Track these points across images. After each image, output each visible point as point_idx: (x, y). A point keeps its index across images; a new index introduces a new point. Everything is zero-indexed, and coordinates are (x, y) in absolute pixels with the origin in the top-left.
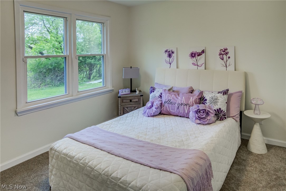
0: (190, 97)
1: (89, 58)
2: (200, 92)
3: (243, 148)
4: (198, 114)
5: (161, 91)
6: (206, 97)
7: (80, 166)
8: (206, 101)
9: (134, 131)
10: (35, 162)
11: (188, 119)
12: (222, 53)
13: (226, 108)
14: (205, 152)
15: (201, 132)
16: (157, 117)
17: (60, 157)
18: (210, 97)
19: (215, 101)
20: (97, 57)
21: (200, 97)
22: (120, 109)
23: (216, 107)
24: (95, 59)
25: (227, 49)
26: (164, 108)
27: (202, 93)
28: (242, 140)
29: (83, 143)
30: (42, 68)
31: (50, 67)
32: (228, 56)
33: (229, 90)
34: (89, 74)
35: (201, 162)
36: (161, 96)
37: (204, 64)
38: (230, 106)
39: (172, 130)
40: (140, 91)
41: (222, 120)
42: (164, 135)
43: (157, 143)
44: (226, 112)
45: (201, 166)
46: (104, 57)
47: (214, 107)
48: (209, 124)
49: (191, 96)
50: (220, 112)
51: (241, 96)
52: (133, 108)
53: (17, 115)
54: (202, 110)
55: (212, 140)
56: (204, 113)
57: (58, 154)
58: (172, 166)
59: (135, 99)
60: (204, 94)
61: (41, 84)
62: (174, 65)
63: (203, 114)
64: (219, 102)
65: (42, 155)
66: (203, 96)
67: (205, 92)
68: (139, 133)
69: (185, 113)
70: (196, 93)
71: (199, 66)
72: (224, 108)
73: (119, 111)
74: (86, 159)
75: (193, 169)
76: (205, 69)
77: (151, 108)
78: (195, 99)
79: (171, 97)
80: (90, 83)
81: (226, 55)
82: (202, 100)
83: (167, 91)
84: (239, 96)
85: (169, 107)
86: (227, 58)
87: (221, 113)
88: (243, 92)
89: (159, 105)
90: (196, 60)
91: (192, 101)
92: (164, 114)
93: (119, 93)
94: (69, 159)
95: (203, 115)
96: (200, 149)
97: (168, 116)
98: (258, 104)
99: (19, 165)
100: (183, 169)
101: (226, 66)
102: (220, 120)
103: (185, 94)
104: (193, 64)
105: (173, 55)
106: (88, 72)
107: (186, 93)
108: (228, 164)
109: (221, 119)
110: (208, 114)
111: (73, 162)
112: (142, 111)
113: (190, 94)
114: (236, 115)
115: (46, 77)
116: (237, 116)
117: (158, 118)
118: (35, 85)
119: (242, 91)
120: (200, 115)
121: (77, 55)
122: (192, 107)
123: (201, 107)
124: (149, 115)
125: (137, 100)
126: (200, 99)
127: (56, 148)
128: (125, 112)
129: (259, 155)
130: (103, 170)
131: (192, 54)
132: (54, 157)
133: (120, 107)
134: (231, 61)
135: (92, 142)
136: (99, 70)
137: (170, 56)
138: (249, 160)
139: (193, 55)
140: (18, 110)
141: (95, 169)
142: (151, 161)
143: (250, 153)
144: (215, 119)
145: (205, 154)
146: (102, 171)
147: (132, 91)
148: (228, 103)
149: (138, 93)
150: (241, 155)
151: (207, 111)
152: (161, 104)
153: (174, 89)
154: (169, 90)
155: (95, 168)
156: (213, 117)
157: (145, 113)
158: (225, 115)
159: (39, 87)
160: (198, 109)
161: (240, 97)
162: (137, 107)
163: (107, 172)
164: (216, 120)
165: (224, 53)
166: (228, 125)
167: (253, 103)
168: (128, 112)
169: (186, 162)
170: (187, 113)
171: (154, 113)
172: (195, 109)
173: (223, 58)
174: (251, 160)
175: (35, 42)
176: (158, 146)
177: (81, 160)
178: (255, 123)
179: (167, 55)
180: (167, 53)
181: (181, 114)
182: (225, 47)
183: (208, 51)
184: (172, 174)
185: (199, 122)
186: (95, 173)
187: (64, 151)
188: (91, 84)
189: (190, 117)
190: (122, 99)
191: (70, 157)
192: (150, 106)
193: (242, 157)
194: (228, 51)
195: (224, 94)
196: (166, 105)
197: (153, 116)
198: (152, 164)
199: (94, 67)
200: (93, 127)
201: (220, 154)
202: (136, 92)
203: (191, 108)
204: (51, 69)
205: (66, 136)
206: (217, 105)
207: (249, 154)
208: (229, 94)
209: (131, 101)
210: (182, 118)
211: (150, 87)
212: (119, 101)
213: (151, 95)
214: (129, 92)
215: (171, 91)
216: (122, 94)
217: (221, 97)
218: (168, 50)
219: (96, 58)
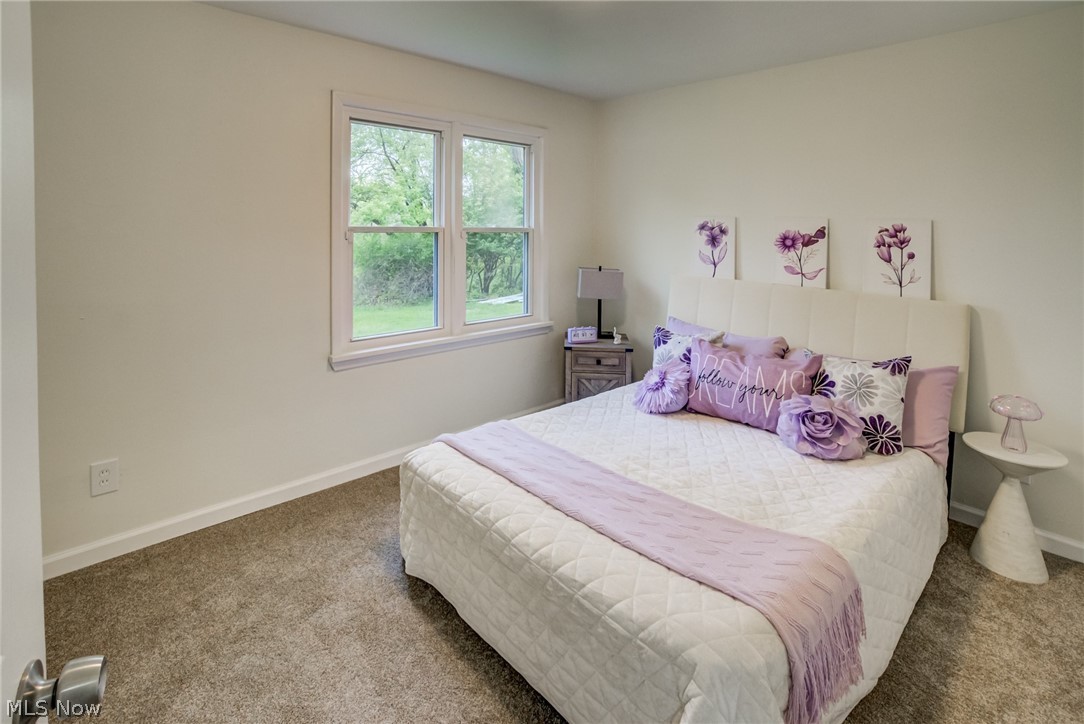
0: (779, 369)
1: (486, 239)
2: (812, 356)
3: (956, 550)
4: (807, 422)
5: (688, 342)
6: (832, 374)
7: (475, 526)
8: (833, 386)
9: (612, 449)
10: (369, 489)
11: (772, 435)
12: (888, 240)
13: (901, 417)
14: (840, 551)
15: (818, 483)
16: (675, 416)
17: (425, 490)
18: (846, 377)
19: (864, 389)
20: (503, 235)
21: (812, 372)
22: (568, 382)
23: (868, 411)
24: (501, 240)
25: (903, 230)
26: (697, 394)
27: (818, 360)
28: (953, 524)
29: (479, 463)
30: (381, 257)
31: (398, 257)
32: (907, 251)
33: (913, 359)
34: (485, 280)
35: (829, 581)
36: (687, 358)
37: (825, 270)
38: (913, 411)
39: (724, 463)
40: (624, 337)
41: (888, 452)
42: (701, 474)
43: (683, 498)
44: (899, 428)
45: (830, 594)
46: (530, 235)
47: (860, 410)
48: (842, 460)
49: (785, 367)
50: (880, 426)
51: (954, 385)
52: (604, 383)
53: (332, 369)
54: (819, 414)
55: (859, 516)
56: (825, 423)
57: (422, 482)
58: (737, 579)
59: (610, 357)
60: (824, 363)
61: (378, 297)
62: (726, 268)
63: (824, 428)
64: (876, 395)
65: (383, 473)
66: (821, 370)
67: (829, 359)
68: (628, 458)
69: (765, 415)
70: (799, 359)
71: (808, 276)
72: (894, 417)
73: (567, 388)
74: (490, 508)
75: (803, 601)
76: (828, 287)
77: (657, 389)
78: (797, 375)
79: (719, 364)
80: (488, 301)
81: (902, 249)
82: (818, 382)
83: (707, 344)
84: (947, 384)
85: (712, 392)
86: (905, 259)
87: (884, 430)
88: (960, 370)
89: (683, 384)
90: (796, 258)
91: (788, 384)
92: (697, 412)
93: (566, 336)
94: (447, 501)
95: (823, 431)
96: (822, 540)
97: (709, 418)
98: (1017, 416)
99: (336, 489)
100: (773, 595)
101: (901, 283)
102: (880, 452)
103: (763, 358)
104: (790, 269)
105: (724, 238)
106: (482, 274)
107: (768, 357)
108: (908, 595)
109: (885, 451)
110: (839, 428)
111: (457, 511)
112: (633, 395)
113: (778, 359)
114: (935, 444)
115: (388, 279)
116: (939, 446)
117: (679, 422)
118: (366, 297)
119: (958, 367)
120: (813, 428)
121: (464, 229)
122: (787, 401)
123: (818, 404)
124: (654, 410)
125: (616, 361)
126: (813, 378)
127: (416, 466)
128: (582, 393)
129: (1017, 583)
130: (536, 551)
131: (784, 239)
132: (412, 487)
133: (568, 377)
134: (920, 267)
135: (504, 465)
136: (510, 270)
137: (714, 241)
138: (981, 595)
139: (787, 242)
140: (336, 357)
141: (513, 541)
142: (670, 550)
143: (982, 572)
144: (865, 448)
145: (839, 556)
146: (531, 552)
147: (600, 336)
148: (908, 402)
149: (619, 341)
150: (950, 573)
151: (837, 419)
152: (689, 380)
153: (729, 340)
154: (713, 342)
155: (513, 538)
156: (855, 441)
157: (641, 400)
158: (899, 439)
159: (374, 303)
160: (807, 409)
161: (949, 387)
162: (614, 382)
163: (546, 558)
164: (867, 450)
165: (894, 240)
166: (911, 472)
167: (999, 412)
168: (590, 394)
169: (780, 574)
170: (770, 419)
171: (667, 405)
172: (796, 408)
173: (890, 257)
174: (986, 596)
175: (366, 195)
176: (686, 505)
177: (477, 509)
178: (1004, 478)
179: (704, 236)
180: (706, 233)
181: (752, 419)
182: (898, 223)
183: (836, 233)
184: (737, 603)
185: (810, 450)
186: (513, 554)
187: (436, 478)
188: (490, 304)
189: (778, 431)
190: (575, 355)
191: (449, 494)
192: (657, 383)
193: (953, 581)
194: (907, 234)
195: (893, 372)
196: (704, 385)
197: (665, 414)
198: (673, 559)
199: (496, 261)
200: (503, 422)
201: (886, 561)
202: (613, 338)
203: (783, 403)
204: (399, 262)
205: (439, 437)
206: (871, 404)
207: (978, 574)
208: (912, 374)
209: (599, 362)
210: (753, 430)
211: (655, 329)
212: (568, 360)
213: (659, 352)
214: (594, 338)
215: (719, 345)
216: (575, 339)
217: (883, 380)
218: (710, 225)
219: (502, 238)
